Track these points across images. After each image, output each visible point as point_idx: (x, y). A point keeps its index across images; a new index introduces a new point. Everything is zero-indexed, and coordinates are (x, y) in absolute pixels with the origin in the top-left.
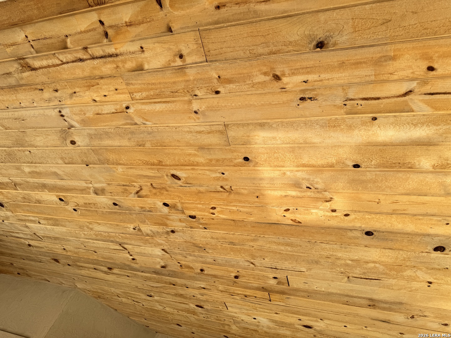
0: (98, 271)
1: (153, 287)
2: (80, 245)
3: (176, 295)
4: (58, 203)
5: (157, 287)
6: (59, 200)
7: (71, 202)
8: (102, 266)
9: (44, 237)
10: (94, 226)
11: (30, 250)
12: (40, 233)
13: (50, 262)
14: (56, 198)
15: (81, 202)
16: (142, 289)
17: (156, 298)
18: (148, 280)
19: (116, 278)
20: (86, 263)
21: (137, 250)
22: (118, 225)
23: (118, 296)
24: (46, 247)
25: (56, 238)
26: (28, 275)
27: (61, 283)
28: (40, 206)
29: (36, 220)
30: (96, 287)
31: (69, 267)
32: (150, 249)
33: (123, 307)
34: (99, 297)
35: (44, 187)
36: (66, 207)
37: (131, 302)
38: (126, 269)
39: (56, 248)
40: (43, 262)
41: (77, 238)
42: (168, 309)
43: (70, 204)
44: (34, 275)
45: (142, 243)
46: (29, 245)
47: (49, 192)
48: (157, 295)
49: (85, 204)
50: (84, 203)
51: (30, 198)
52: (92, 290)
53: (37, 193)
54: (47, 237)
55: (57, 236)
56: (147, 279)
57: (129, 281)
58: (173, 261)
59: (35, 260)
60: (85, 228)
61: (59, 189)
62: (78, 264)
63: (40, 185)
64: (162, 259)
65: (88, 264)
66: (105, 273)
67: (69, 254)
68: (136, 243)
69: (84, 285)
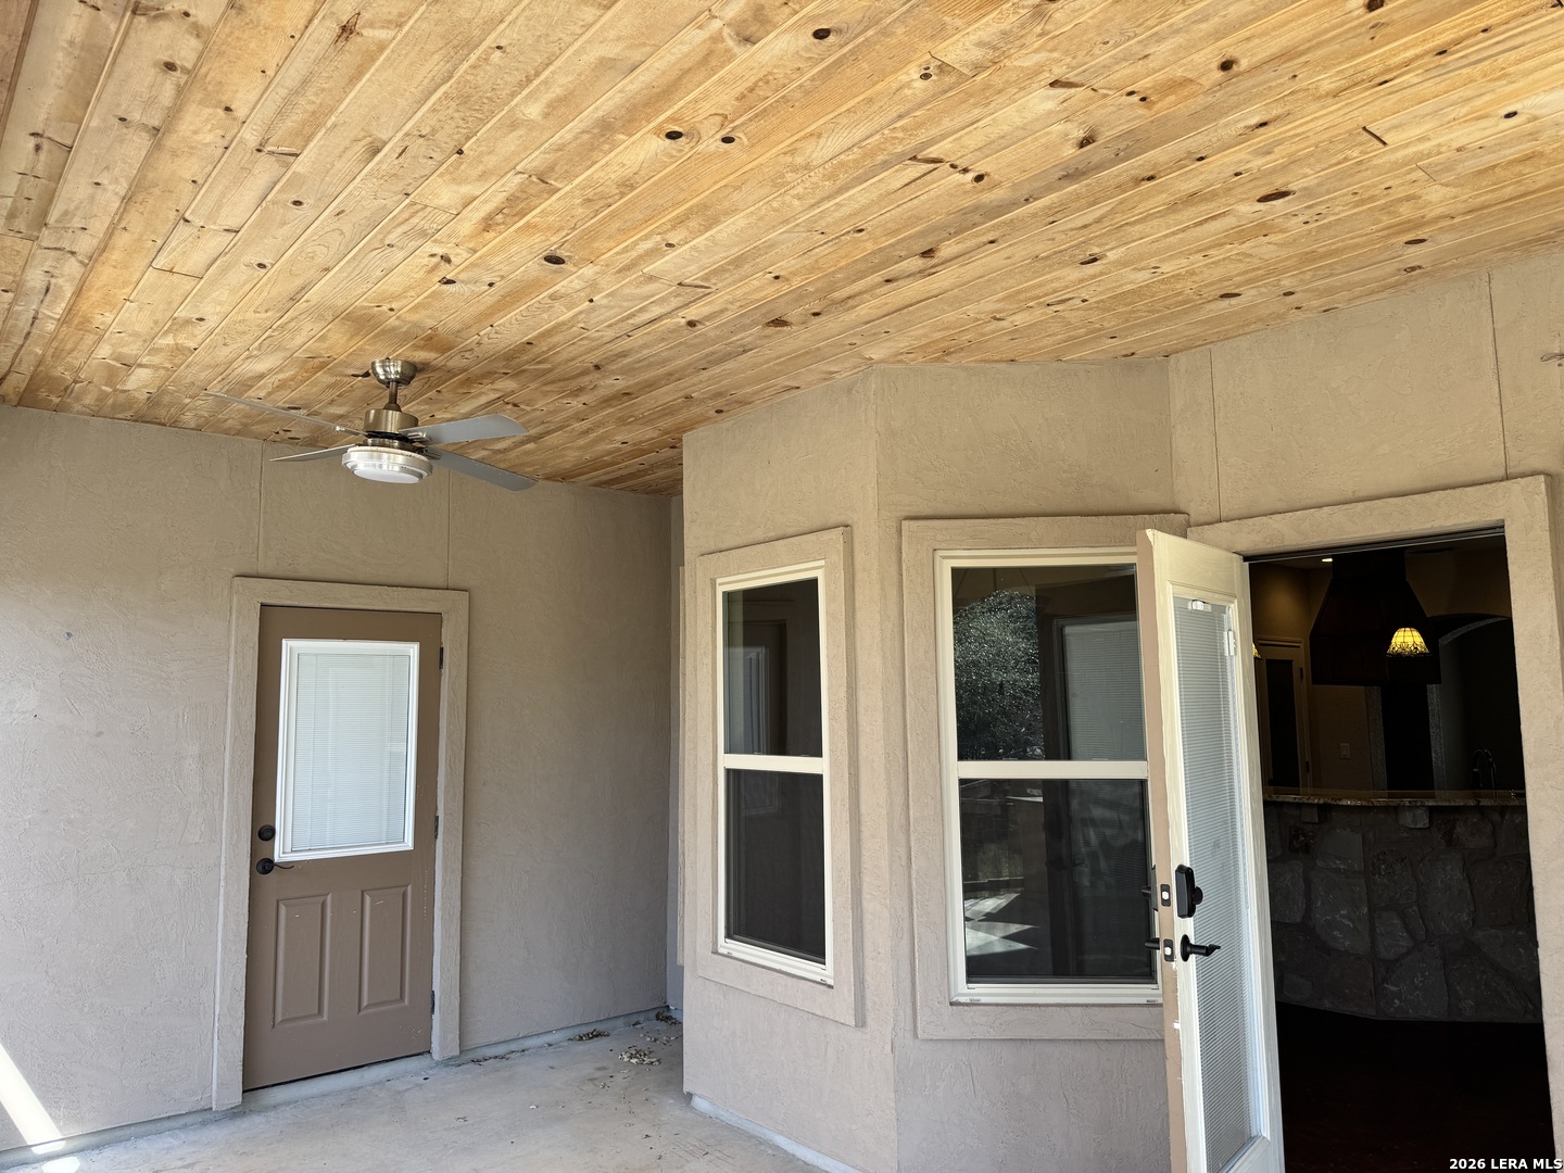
0: (899, 283)
1: (1085, 226)
2: (807, 238)
3: (1173, 207)
4: (674, 153)
5: (1098, 221)
6: (668, 141)
7: (701, 122)
8: (902, 258)
9: (706, 278)
10: (808, 152)
11: (700, 335)
12: (693, 274)
13: (766, 337)
14: (661, 142)
15: (725, 99)
16: (1056, 253)
17: (1112, 256)
18: (1059, 216)
19: (963, 270)
20: (854, 281)
21: (973, 139)
22: (870, 101)
23: (995, 318)
24: (732, 303)
25: (738, 262)
26: (743, 403)
27: (828, 376)
28: (638, 196)
29: (658, 243)
30: (921, 332)
31: (818, 319)
32: (1010, 111)
33: (1026, 340)
34: (946, 352)
35: (606, 130)
36: (700, 147)
37: (1042, 314)
38: (975, 225)
39: (757, 290)
40: (750, 346)
41: (787, 221)
42: (1167, 268)
43: (703, 132)
44: (755, 393)
45: (975, 105)
46: (691, 324)
47: (631, 135)
48: (1113, 244)
49: (741, 98)
50: (737, 99)
51: (599, 189)
52: (916, 343)
53: (603, 162)
54: (715, 272)
55: (735, 251)
56: (1052, 216)
57: (1004, 254)
58: (1107, 100)
59: (730, 354)
60: (789, 176)
61: (646, 105)
62: (837, 295)
63: (596, 131)
64: (1067, 119)
65: (861, 278)
66: (923, 273)
67: (796, 282)
68: (959, 121)
69: (889, 344)
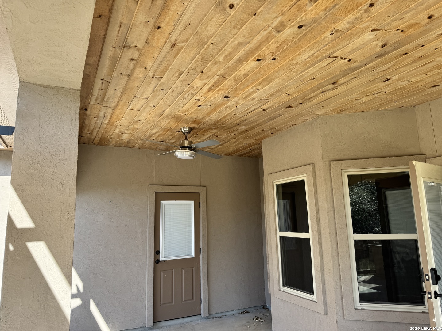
0: (326, 92)
1: (385, 70)
2: (298, 83)
3: (414, 61)
4: (259, 65)
5: (389, 68)
6: (257, 62)
7: (266, 55)
8: (326, 85)
9: (267, 97)
10: (297, 60)
11: (267, 113)
12: (264, 97)
13: (286, 111)
14: (255, 62)
15: (273, 48)
16: (375, 79)
17: (394, 78)
18: (376, 68)
19: (346, 87)
20: (312, 93)
21: (348, 49)
22: (315, 43)
23: (357, 100)
24: (276, 103)
25: (277, 92)
26: (279, 130)
27: (305, 121)
28: (249, 78)
29: (255, 90)
30: (333, 105)
31: (301, 105)
32: (359, 40)
33: (367, 105)
34: (342, 111)
35: (240, 61)
36: (266, 62)
37: (372, 97)
38: (349, 74)
39: (283, 99)
40: (281, 115)
41: (291, 79)
42: (413, 80)
43: (267, 58)
44: (283, 127)
45: (347, 40)
46: (264, 110)
47: (247, 62)
48: (394, 74)
49: (277, 48)
50: (276, 48)
51: (239, 77)
52: (332, 109)
53: (240, 70)
54: (271, 95)
55: (276, 89)
56: (374, 69)
57: (359, 81)
58: (390, 33)
59: (275, 117)
60: (292, 67)
61: (251, 53)
62: (307, 98)
63: (237, 62)
64: (377, 40)
65: (314, 92)
66: (333, 89)
67: (294, 96)
68: (342, 45)
69: (323, 110)
